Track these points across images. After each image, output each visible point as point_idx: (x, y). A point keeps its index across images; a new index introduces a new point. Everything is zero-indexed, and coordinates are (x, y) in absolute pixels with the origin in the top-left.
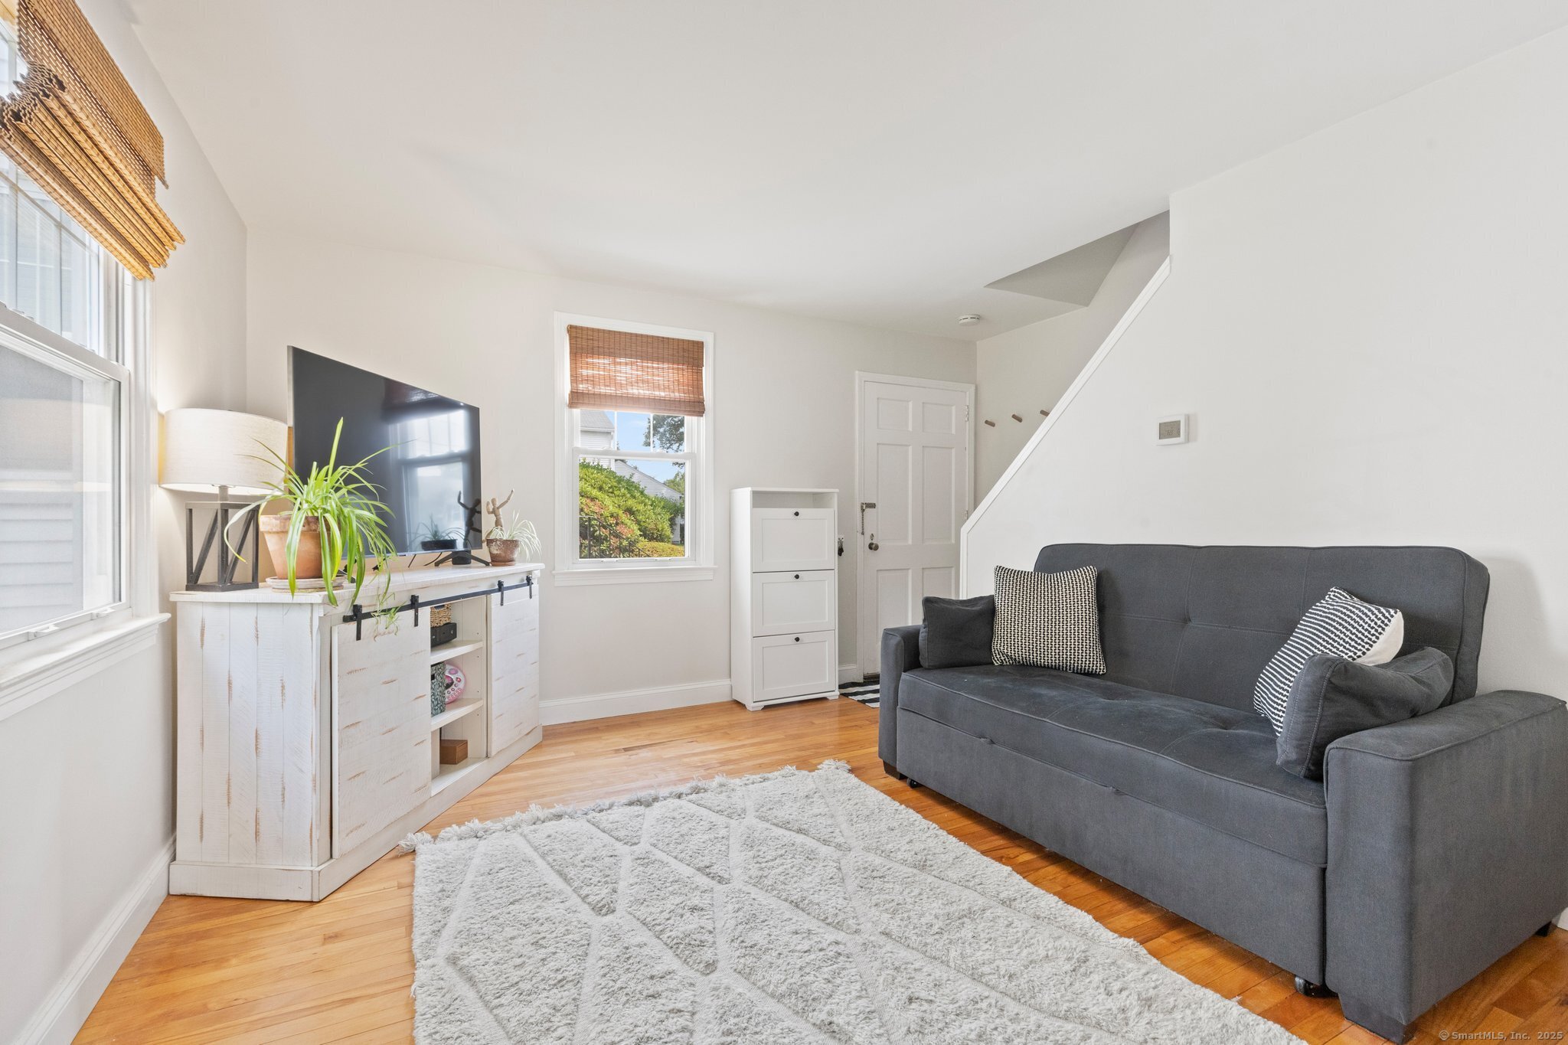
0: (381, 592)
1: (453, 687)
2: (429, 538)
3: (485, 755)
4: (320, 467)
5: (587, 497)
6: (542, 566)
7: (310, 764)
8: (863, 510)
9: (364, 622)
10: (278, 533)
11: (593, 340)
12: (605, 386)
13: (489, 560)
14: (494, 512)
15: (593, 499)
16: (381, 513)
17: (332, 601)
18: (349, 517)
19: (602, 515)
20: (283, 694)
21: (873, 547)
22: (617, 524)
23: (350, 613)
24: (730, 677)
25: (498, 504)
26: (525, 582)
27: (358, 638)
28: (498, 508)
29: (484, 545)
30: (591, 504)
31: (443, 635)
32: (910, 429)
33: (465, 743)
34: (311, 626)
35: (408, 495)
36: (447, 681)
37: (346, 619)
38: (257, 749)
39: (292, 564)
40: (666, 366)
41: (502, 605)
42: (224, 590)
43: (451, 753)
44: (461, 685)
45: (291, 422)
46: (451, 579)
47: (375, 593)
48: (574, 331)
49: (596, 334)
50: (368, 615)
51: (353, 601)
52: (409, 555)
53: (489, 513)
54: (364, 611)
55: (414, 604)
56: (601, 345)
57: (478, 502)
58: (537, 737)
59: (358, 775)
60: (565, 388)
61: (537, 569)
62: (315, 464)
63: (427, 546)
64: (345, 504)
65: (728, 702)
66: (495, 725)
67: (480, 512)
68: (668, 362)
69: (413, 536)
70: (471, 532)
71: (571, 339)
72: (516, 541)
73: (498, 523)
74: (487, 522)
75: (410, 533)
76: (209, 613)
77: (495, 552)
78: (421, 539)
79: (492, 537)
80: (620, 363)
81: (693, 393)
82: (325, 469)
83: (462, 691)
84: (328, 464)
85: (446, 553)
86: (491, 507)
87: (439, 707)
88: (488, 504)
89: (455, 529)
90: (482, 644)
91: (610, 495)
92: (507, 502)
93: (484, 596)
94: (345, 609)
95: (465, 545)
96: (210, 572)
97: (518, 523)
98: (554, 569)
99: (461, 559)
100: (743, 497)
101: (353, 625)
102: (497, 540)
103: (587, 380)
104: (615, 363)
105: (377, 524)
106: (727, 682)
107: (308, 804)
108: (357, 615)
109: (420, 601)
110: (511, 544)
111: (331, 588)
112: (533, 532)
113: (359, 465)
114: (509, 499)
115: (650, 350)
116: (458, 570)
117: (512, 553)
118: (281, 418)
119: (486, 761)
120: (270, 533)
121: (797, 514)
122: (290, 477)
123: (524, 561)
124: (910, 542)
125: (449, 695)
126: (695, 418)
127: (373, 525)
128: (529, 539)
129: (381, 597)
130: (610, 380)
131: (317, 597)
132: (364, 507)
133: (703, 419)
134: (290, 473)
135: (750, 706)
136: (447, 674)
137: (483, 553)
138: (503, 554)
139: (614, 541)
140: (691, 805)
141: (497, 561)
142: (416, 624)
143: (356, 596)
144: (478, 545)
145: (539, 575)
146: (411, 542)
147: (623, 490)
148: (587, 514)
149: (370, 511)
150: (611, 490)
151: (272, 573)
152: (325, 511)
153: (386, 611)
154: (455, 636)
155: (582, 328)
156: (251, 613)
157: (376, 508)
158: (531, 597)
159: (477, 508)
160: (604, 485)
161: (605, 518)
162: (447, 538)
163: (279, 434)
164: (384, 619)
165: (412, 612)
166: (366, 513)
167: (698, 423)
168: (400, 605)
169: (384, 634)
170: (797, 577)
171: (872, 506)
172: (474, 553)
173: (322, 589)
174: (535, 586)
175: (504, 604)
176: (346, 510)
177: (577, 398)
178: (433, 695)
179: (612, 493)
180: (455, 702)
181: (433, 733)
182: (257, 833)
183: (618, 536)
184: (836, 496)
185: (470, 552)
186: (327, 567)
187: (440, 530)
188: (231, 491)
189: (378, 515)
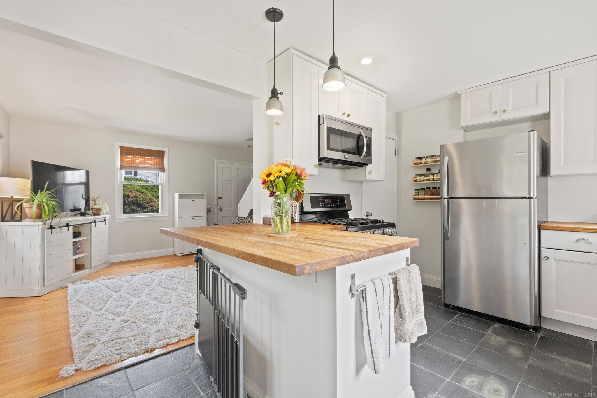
0: (58, 222)
1: (80, 249)
2: (72, 208)
3: (90, 267)
4: (41, 192)
5: (140, 192)
6: (110, 216)
7: (38, 263)
8: (217, 199)
9: (53, 230)
10: (29, 208)
11: (128, 150)
12: (132, 164)
13: (92, 214)
14: (94, 200)
15: (142, 193)
16: (57, 202)
17: (45, 224)
18: (50, 204)
19: (145, 199)
20: (30, 247)
21: (221, 210)
22: (152, 202)
23: (49, 227)
24: (173, 248)
25: (95, 198)
26: (104, 220)
27: (52, 233)
28: (96, 199)
29: (91, 210)
30: (141, 195)
31: (76, 234)
32: (233, 176)
33: (84, 264)
34: (39, 230)
35: (65, 194)
36: (78, 247)
37: (48, 229)
38: (23, 260)
39: (34, 215)
40: (152, 158)
41: (95, 226)
42: (13, 222)
43: (79, 267)
44: (82, 249)
45: (32, 179)
46: (80, 219)
47: (56, 222)
48: (122, 148)
49: (129, 149)
50: (54, 228)
51: (50, 224)
52: (66, 213)
53: (93, 201)
54: (53, 227)
55: (68, 225)
56: (130, 152)
57: (89, 198)
58: (107, 265)
59: (51, 267)
60: (119, 164)
61: (108, 217)
62: (39, 191)
63: (72, 210)
64: (48, 200)
65: (172, 255)
66: (93, 259)
67: (89, 201)
68: (153, 157)
69: (67, 208)
70: (87, 206)
71: (120, 150)
72: (101, 209)
73: (95, 204)
74: (92, 204)
75: (66, 207)
76: (8, 228)
77: (94, 212)
78: (70, 208)
79: (93, 208)
80: (137, 157)
81: (161, 166)
82: (42, 192)
83: (83, 250)
84: (43, 191)
85: (78, 212)
86: (93, 199)
87: (75, 253)
88: (92, 198)
89: (82, 206)
90: (89, 237)
91: (151, 191)
92: (98, 198)
93: (89, 224)
94: (48, 226)
95: (85, 210)
96: (8, 217)
97: (102, 203)
98: (115, 217)
99: (83, 214)
100: (177, 195)
101: (50, 230)
102: (94, 209)
103: (126, 162)
104: (135, 157)
105: (57, 205)
106: (172, 249)
107: (37, 273)
108: (51, 228)
109: (69, 225)
110: (99, 210)
111: (44, 221)
112: (106, 206)
113: (52, 191)
114: (99, 197)
115: (147, 153)
116: (82, 217)
117: (99, 212)
118: (29, 179)
119: (90, 269)
120: (26, 208)
121: (193, 201)
122: (32, 193)
123: (104, 214)
124: (233, 208)
125: (78, 251)
126: (162, 173)
127: (56, 206)
128: (106, 209)
129: (58, 224)
130: (135, 162)
131: (41, 223)
132: (53, 201)
133: (165, 173)
134: (31, 192)
135: (178, 255)
136: (78, 245)
137: (90, 212)
138: (96, 213)
139: (149, 208)
140: (148, 275)
141: (94, 214)
142: (68, 231)
143: (51, 223)
144: (89, 210)
145: (109, 218)
146: (66, 210)
147: (156, 189)
148: (139, 198)
149: (55, 202)
150: (151, 189)
151: (27, 218)
152: (43, 202)
153: (59, 227)
154: (80, 235)
155: (124, 147)
156: (21, 227)
157: (56, 201)
158: (106, 224)
159: (89, 200)
160: (148, 187)
161: (147, 200)
162: (78, 208)
163: (28, 183)
164: (59, 229)
165: (67, 228)
166: (54, 203)
167: (163, 174)
168: (63, 226)
169: (59, 233)
170: (193, 218)
171: (221, 198)
172: (87, 212)
173: (41, 221)
174: (107, 221)
175: (96, 226)
176: (49, 202)
177: (122, 167)
178: (73, 250)
179: (151, 190)
180: (80, 253)
181: (73, 260)
182: (23, 281)
183: (151, 206)
184: (206, 196)
185: (86, 212)
186: (43, 216)
187: (76, 206)
188: (14, 197)
189: (57, 203)
